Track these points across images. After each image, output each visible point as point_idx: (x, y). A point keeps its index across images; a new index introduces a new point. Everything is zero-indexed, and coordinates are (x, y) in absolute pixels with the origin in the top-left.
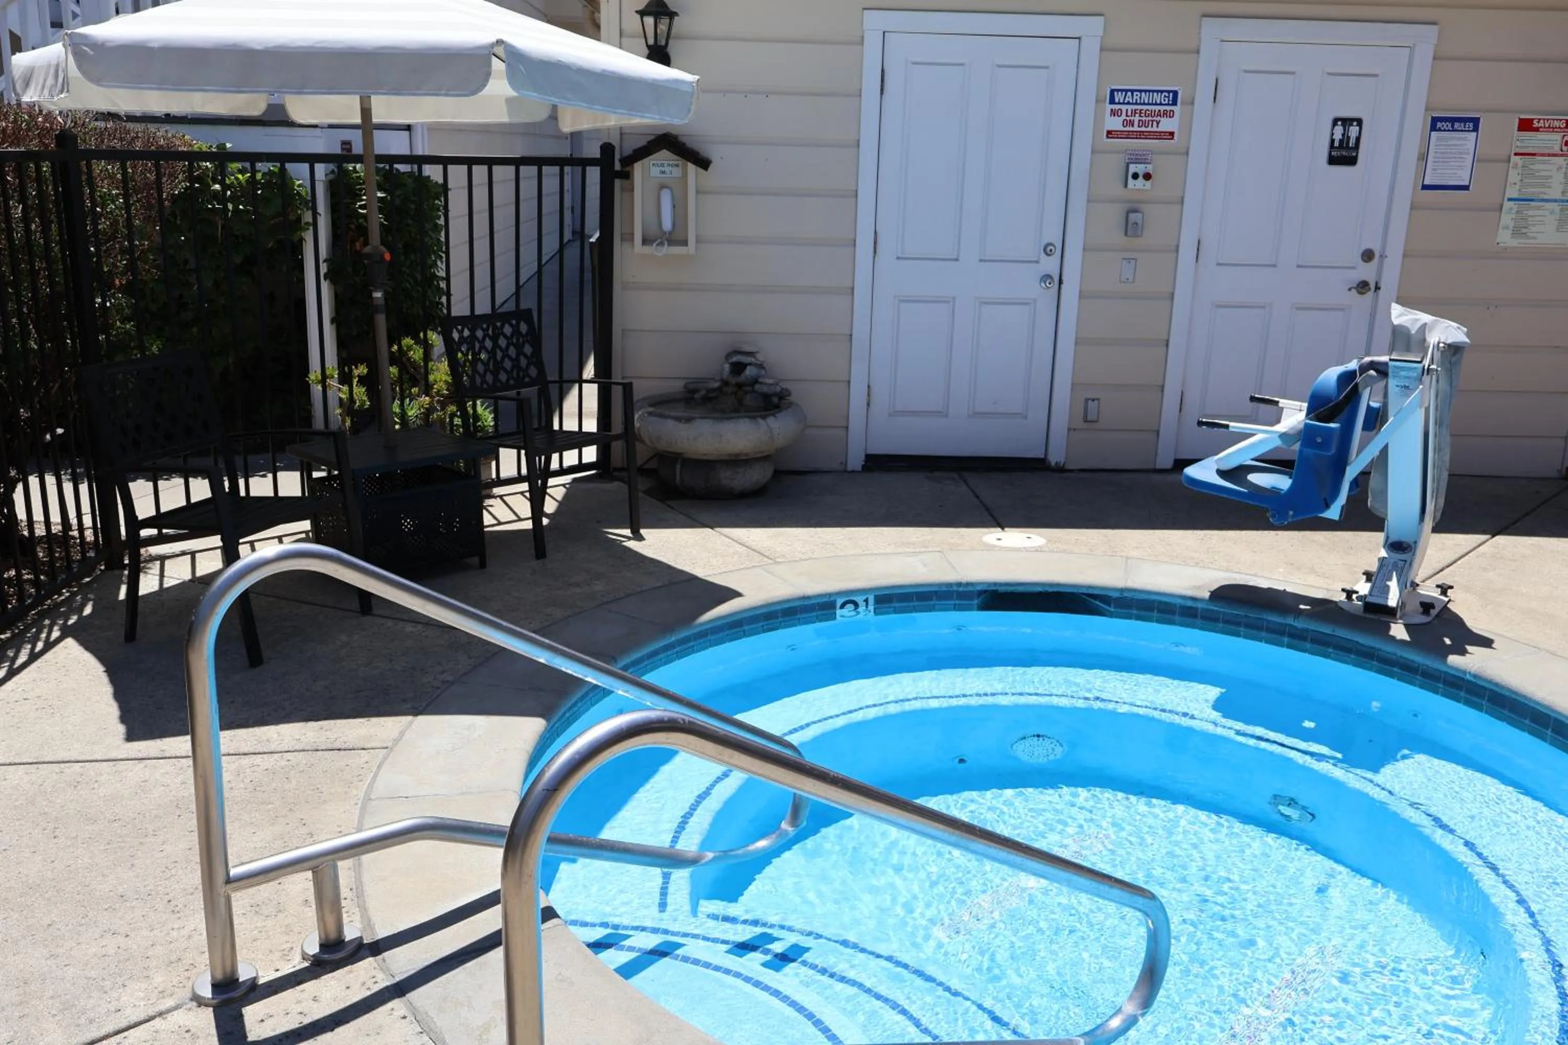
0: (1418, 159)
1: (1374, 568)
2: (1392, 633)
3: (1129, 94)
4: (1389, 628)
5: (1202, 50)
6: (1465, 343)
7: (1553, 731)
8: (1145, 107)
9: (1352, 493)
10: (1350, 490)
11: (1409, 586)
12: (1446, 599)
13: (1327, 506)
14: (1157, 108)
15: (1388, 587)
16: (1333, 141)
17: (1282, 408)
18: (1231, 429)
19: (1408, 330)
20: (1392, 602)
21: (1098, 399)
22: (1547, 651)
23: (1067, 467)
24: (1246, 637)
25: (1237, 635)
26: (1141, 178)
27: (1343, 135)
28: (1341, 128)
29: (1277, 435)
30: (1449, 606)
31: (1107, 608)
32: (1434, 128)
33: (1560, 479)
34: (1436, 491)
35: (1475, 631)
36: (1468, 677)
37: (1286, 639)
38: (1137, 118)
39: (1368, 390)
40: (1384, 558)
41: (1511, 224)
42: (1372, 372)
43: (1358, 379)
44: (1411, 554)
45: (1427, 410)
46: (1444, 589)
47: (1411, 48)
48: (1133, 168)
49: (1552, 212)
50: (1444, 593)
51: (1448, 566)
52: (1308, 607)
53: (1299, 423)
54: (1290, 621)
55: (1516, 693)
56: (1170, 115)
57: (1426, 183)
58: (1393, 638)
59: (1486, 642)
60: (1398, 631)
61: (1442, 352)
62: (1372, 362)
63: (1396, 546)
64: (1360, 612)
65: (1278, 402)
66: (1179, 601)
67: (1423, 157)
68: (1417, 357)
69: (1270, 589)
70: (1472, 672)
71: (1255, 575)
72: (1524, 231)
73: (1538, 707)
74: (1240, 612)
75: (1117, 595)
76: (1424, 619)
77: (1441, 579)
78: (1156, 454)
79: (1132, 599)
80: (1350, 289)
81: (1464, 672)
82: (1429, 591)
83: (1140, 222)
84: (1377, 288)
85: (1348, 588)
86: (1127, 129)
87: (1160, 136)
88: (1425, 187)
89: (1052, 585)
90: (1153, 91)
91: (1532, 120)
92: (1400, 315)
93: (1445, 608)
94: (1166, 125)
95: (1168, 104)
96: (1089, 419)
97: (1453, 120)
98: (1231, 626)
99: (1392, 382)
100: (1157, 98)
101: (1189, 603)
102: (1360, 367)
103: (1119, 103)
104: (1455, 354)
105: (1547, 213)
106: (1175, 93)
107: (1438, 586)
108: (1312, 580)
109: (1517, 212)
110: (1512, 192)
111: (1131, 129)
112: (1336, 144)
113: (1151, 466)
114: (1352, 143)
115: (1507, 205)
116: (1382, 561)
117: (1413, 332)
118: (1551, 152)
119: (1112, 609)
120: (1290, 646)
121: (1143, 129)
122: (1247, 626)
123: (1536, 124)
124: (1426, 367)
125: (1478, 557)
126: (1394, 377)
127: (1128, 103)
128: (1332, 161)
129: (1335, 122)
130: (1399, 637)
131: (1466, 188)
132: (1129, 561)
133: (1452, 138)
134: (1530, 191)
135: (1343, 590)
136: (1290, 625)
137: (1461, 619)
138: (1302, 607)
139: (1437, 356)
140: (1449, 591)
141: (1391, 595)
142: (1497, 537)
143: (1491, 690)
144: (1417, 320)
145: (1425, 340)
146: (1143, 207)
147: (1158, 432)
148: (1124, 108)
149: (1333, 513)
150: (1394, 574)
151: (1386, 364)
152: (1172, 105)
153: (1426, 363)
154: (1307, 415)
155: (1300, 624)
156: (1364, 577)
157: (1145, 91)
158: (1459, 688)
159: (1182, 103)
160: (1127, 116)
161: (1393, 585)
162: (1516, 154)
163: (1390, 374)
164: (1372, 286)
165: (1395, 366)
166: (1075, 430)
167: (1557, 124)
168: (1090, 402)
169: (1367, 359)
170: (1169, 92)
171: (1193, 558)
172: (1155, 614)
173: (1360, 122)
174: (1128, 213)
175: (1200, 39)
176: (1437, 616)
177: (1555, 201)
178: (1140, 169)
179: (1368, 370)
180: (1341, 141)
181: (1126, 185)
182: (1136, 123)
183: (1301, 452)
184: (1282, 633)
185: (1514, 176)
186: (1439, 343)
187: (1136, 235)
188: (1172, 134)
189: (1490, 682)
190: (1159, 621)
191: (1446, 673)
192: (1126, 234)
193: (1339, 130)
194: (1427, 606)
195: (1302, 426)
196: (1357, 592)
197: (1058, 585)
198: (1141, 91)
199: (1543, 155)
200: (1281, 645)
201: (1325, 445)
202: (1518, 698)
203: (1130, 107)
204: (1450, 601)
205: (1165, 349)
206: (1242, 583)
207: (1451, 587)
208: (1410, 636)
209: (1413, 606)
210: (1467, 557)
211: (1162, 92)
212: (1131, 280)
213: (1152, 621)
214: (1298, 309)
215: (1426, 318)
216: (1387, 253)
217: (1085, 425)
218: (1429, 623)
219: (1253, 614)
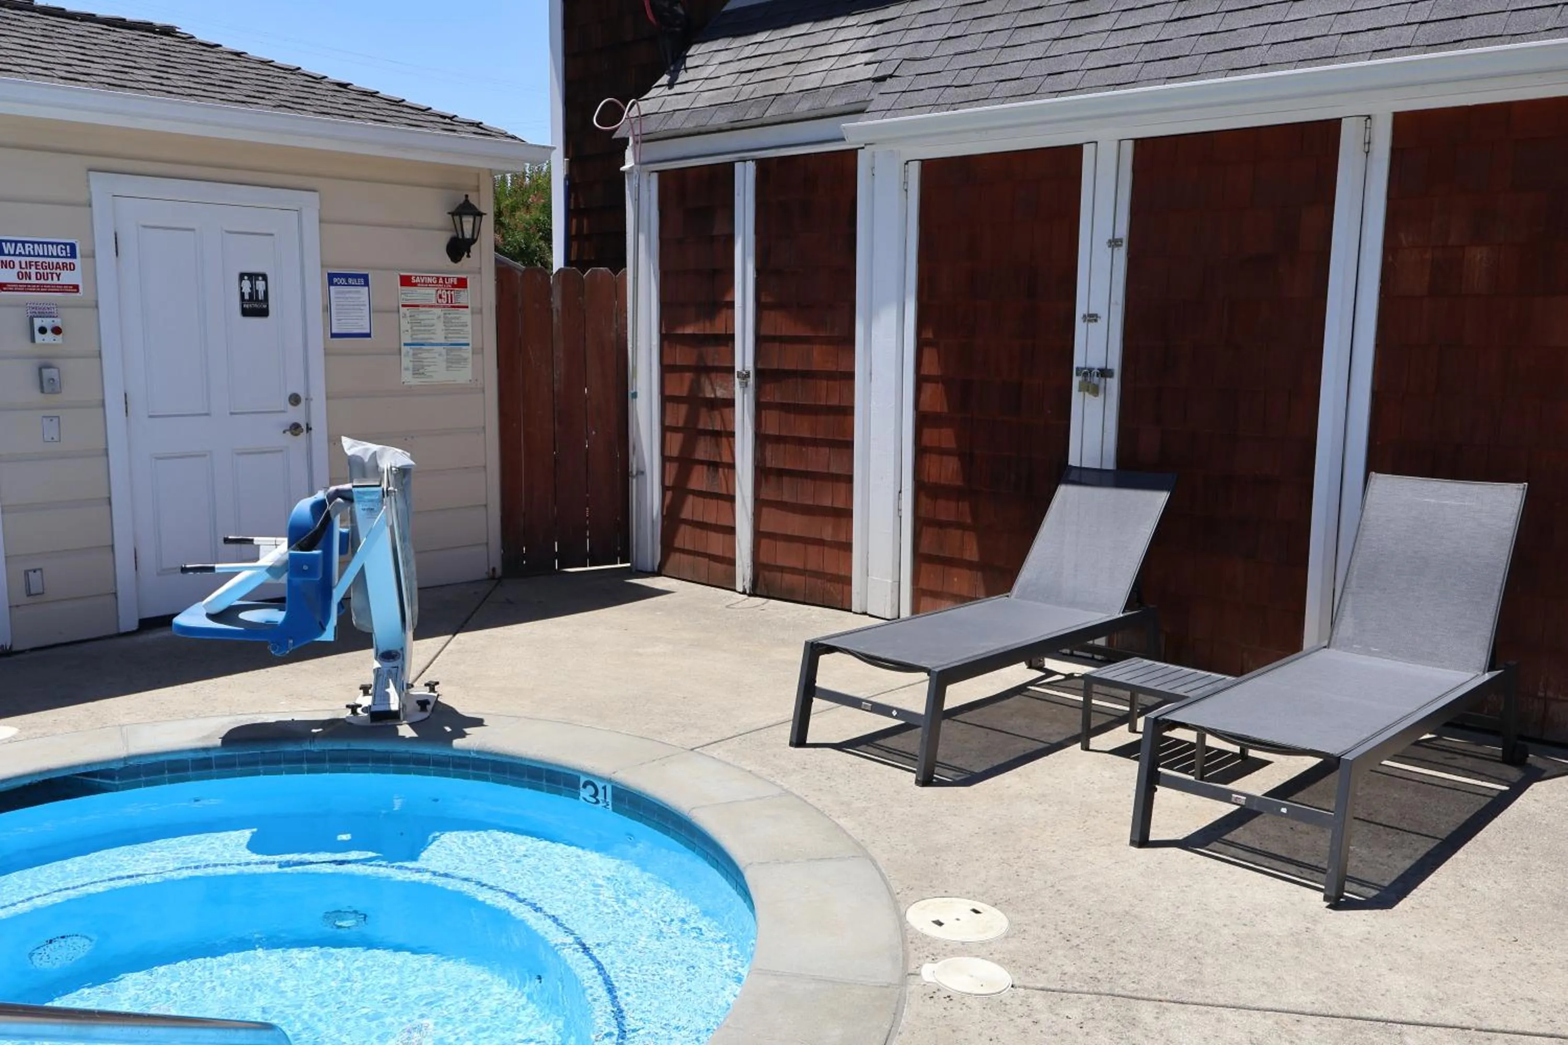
0: (323, 311)
1: (370, 679)
2: (401, 733)
3: (20, 245)
4: (397, 730)
5: (94, 204)
6: (412, 465)
7: (547, 781)
8: (41, 260)
9: (341, 613)
10: (339, 612)
11: (404, 688)
12: (436, 695)
13: (323, 629)
14: (55, 260)
15: (388, 694)
16: (242, 295)
17: (258, 546)
18: (217, 571)
19: (362, 459)
20: (394, 706)
21: (41, 569)
22: (525, 717)
23: (15, 649)
24: (265, 774)
25: (257, 773)
26: (49, 332)
27: (251, 289)
28: (248, 282)
29: (265, 569)
30: (439, 699)
31: (112, 782)
32: (331, 283)
33: (488, 579)
34: (411, 600)
35: (466, 715)
36: (473, 755)
37: (305, 766)
38: (33, 271)
39: (338, 516)
40: (378, 669)
41: (411, 365)
42: (339, 500)
43: (329, 508)
44: (400, 660)
45: (392, 528)
46: (432, 686)
47: (299, 211)
48: (38, 323)
49: (440, 355)
50: (432, 690)
51: (427, 667)
52: (320, 730)
53: (282, 555)
54: (307, 746)
55: (513, 757)
56: (72, 267)
57: (334, 331)
58: (403, 737)
59: (478, 722)
60: (405, 731)
61: (395, 475)
62: (337, 491)
63: (387, 656)
64: (369, 723)
65: (252, 540)
66: (191, 755)
67: (327, 309)
68: (376, 481)
69: (277, 722)
70: (475, 749)
71: (260, 713)
72: (421, 371)
73: (534, 765)
74: (255, 750)
75: (121, 765)
76: (424, 715)
77: (427, 677)
78: (118, 617)
79: (139, 766)
80: (284, 432)
81: (469, 751)
82: (420, 690)
83: (56, 378)
84: (309, 429)
85: (351, 703)
86: (24, 281)
87: (63, 289)
88: (334, 336)
89: (41, 773)
90: (48, 243)
91: (411, 276)
92: (352, 447)
93: (437, 702)
94: (67, 278)
95: (66, 257)
96: (33, 591)
97: (346, 276)
98: (249, 766)
99: (358, 507)
100: (53, 250)
101: (202, 755)
102: (327, 497)
103: (9, 255)
104: (404, 476)
105: (436, 355)
106: (73, 246)
107: (426, 685)
108: (315, 705)
109: (414, 354)
110: (406, 338)
111: (28, 281)
112: (247, 297)
113: (113, 631)
114: (261, 296)
115: (404, 349)
116: (377, 671)
117: (366, 460)
118: (430, 303)
119: (117, 782)
120: (310, 771)
121: (42, 281)
122: (265, 763)
123: (414, 281)
124: (385, 490)
125: (448, 654)
126: (359, 502)
127: (20, 254)
128: (246, 313)
129: (242, 276)
130: (407, 736)
131: (368, 335)
132: (124, 729)
133: (350, 292)
134: (420, 337)
135: (348, 706)
136: (307, 751)
137: (451, 708)
138: (314, 731)
139: (391, 479)
140: (436, 687)
141: (392, 701)
142: (458, 636)
143: (493, 761)
144: (367, 450)
145: (377, 466)
146: (55, 362)
147: (115, 594)
148: (17, 260)
149: (328, 635)
150: (390, 681)
151: (350, 491)
152: (70, 257)
153: (384, 485)
154: (289, 546)
155: (316, 747)
156: (362, 691)
157: (39, 243)
158: (465, 766)
159: (82, 256)
160: (21, 268)
161: (392, 690)
162: (403, 306)
163: (355, 500)
164: (304, 427)
165: (358, 492)
166: (17, 606)
167: (430, 280)
168: (31, 574)
169: (333, 488)
170: (65, 244)
171: (192, 711)
172: (167, 775)
173: (265, 277)
174: (40, 369)
175: (90, 193)
176: (433, 710)
177: (441, 345)
178: (47, 323)
179: (336, 499)
180: (251, 295)
181: (33, 340)
182: (33, 276)
183: (289, 581)
184: (300, 761)
185: (405, 324)
186: (391, 468)
187: (54, 392)
188: (76, 288)
189: (491, 753)
190: (172, 781)
191: (453, 757)
192: (42, 392)
193: (246, 285)
194: (423, 704)
195: (286, 557)
196: (360, 706)
197: (50, 771)
198: (33, 243)
199: (424, 306)
200: (301, 772)
201: (311, 572)
202: (515, 761)
203: (23, 259)
204: (438, 695)
205: (108, 507)
206: (248, 723)
207: (437, 683)
208: (417, 733)
209: (413, 706)
210: (439, 657)
211: (57, 244)
212: (56, 439)
213: (165, 783)
214: (238, 454)
215: (374, 447)
216: (312, 396)
217: (31, 600)
218: (429, 717)
219: (268, 749)
